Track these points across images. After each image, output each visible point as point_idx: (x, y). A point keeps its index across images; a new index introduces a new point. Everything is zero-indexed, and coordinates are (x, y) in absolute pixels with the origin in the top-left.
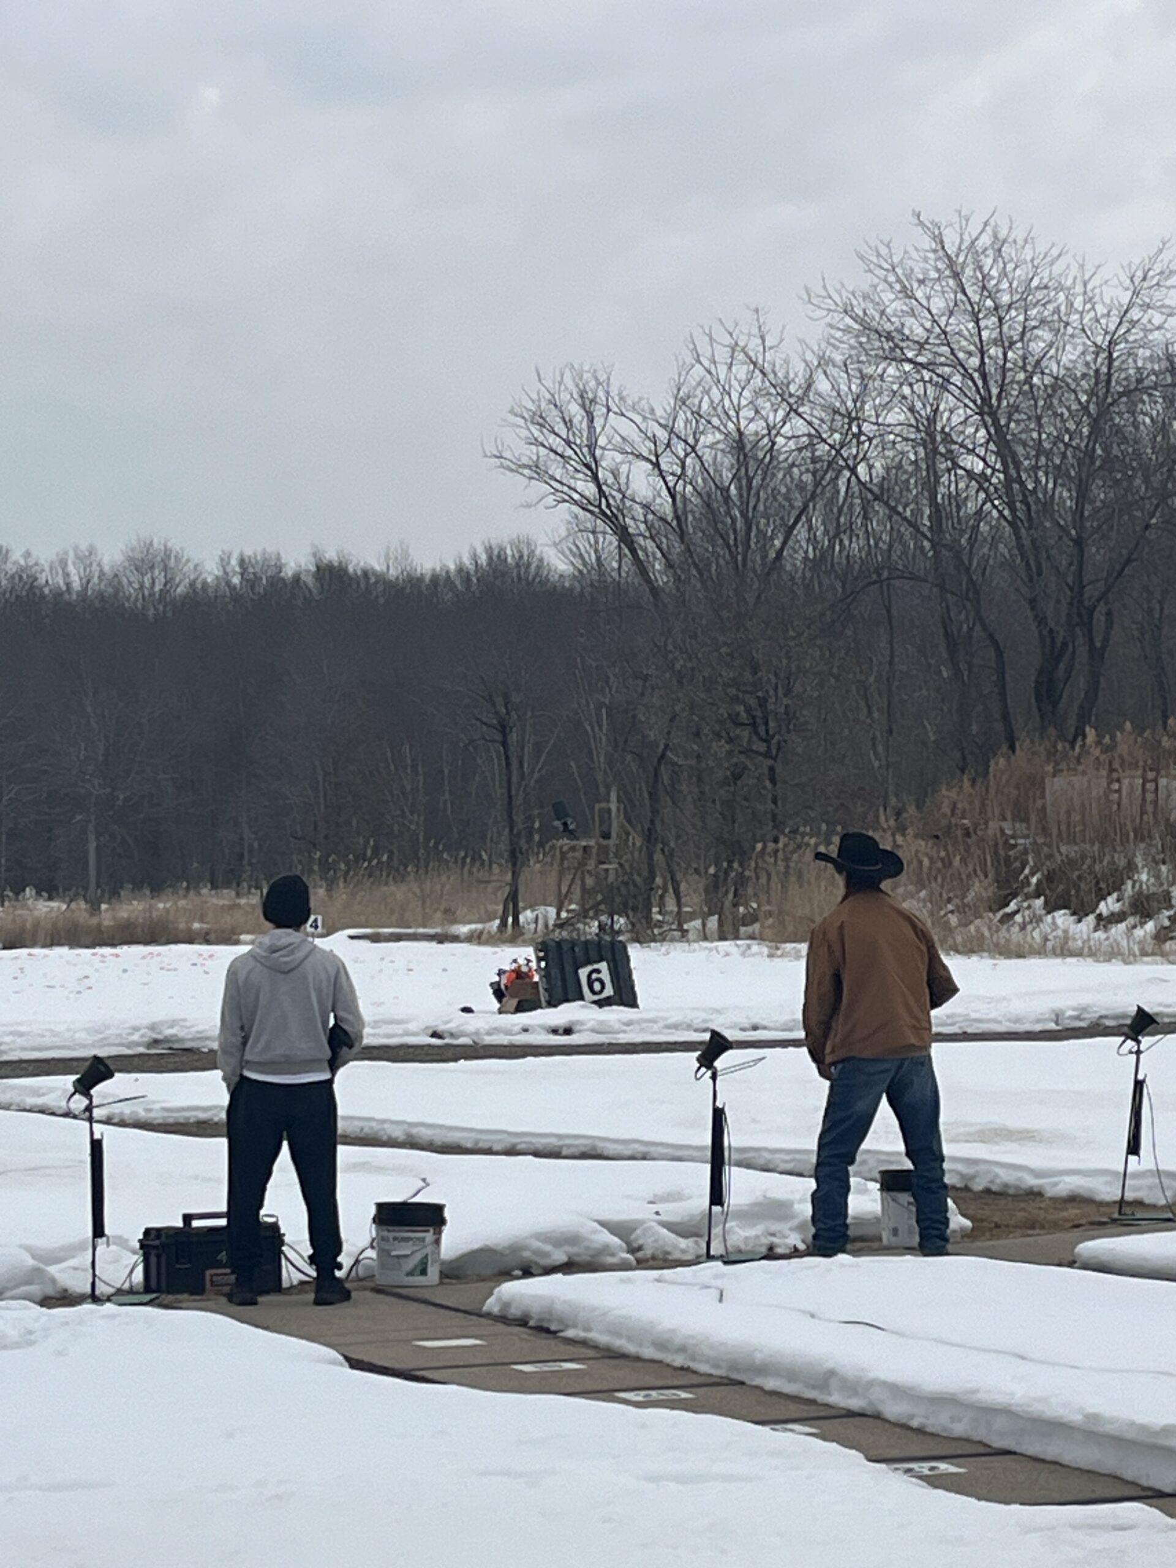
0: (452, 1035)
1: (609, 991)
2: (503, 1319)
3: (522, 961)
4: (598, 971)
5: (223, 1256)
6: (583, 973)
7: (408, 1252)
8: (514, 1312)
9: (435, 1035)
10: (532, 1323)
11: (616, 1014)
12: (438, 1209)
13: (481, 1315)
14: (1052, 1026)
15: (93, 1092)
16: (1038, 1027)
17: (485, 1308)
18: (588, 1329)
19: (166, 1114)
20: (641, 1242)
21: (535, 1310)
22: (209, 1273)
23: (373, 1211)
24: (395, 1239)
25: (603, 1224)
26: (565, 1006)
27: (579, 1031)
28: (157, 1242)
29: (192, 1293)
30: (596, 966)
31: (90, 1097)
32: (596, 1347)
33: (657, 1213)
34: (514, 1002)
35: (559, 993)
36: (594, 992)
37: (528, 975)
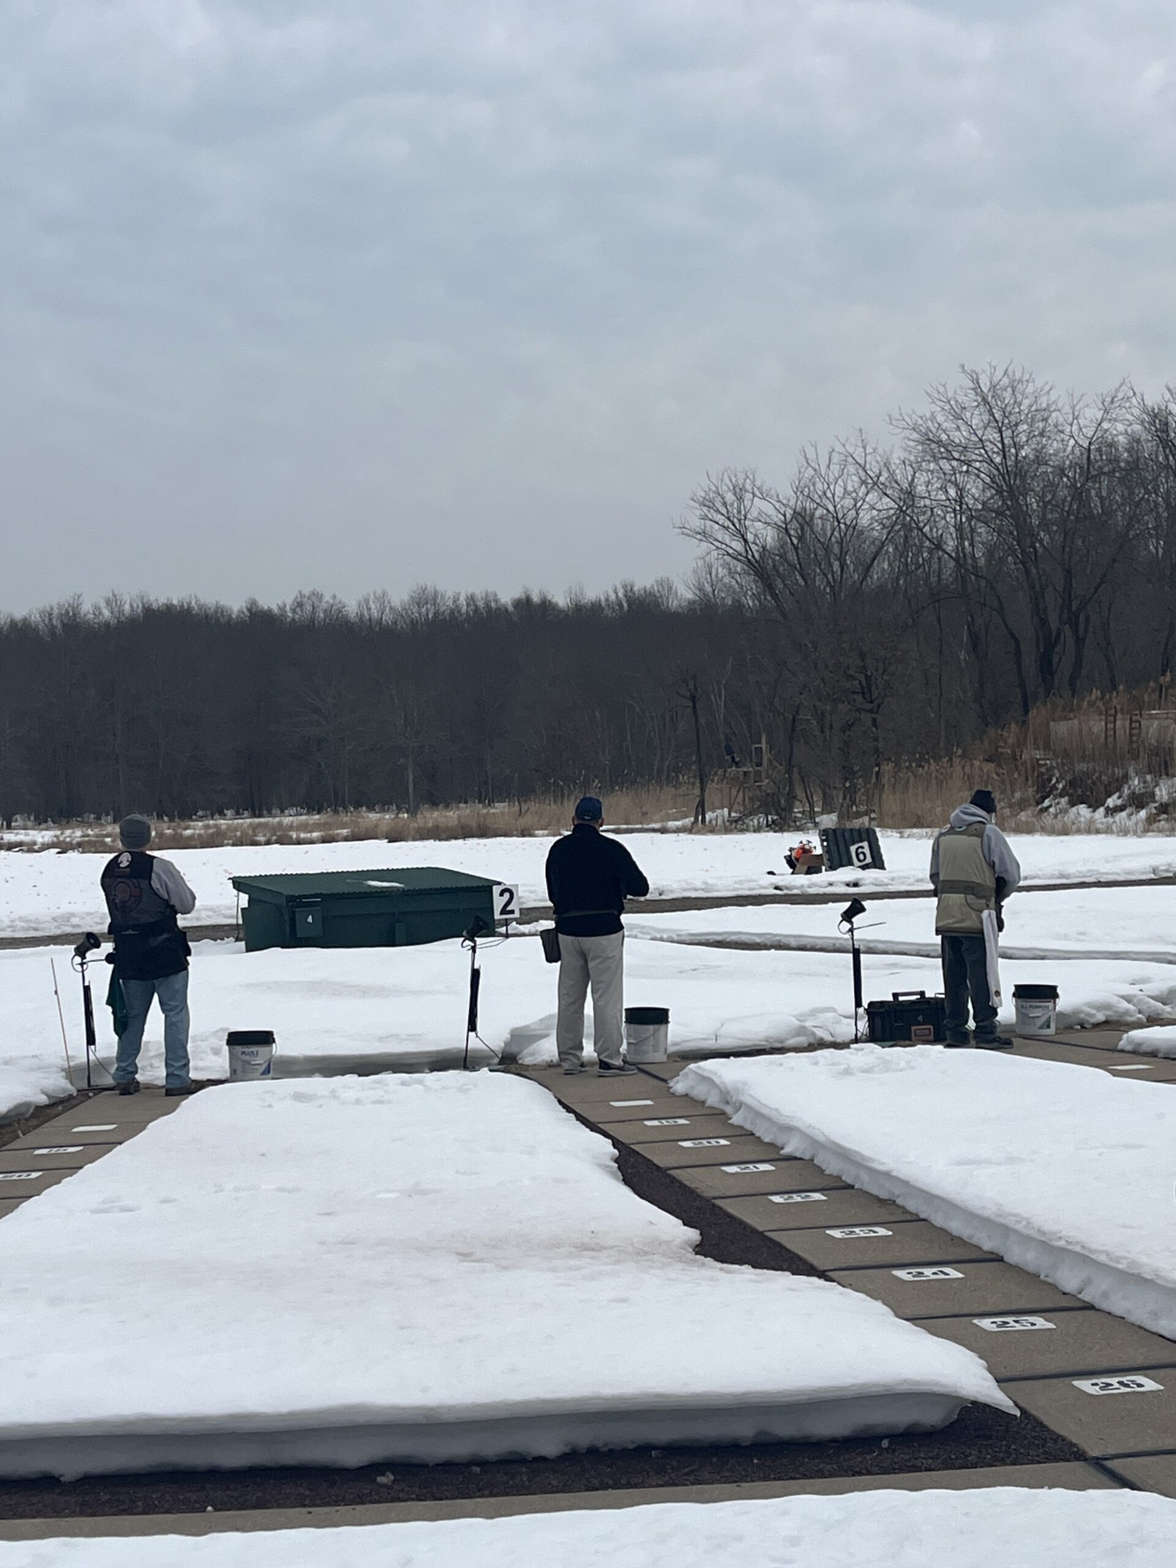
0: (787, 888)
1: (869, 860)
3: (804, 842)
4: (862, 847)
5: (921, 1018)
6: (853, 849)
9: (777, 888)
11: (873, 874)
12: (1054, 988)
13: (1118, 1051)
17: (1119, 1047)
22: (913, 1028)
23: (1013, 990)
24: (1031, 1006)
26: (841, 870)
27: (865, 885)
28: (879, 1010)
29: (905, 1040)
30: (860, 844)
31: (851, 923)
35: (836, 862)
36: (859, 860)
37: (809, 851)
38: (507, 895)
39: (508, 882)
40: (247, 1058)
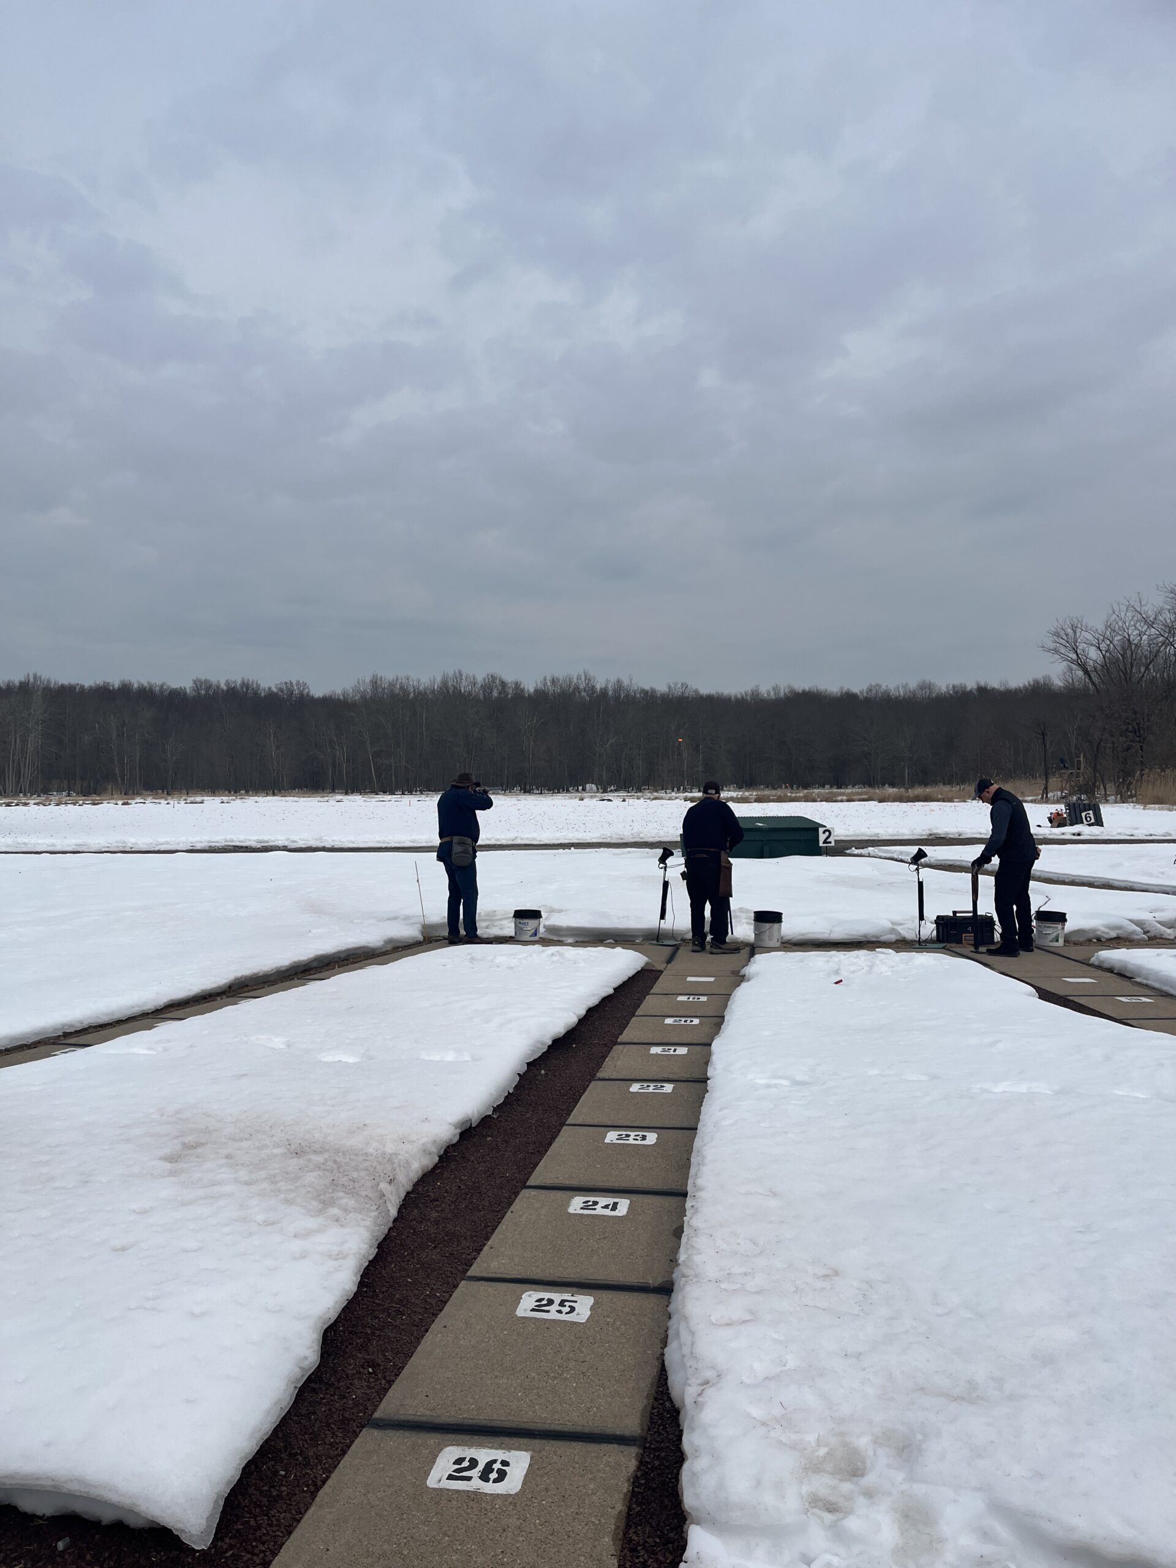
1: (1093, 821)
2: (1100, 967)
3: (1059, 810)
4: (1089, 814)
5: (970, 929)
6: (1083, 814)
7: (1050, 932)
8: (1106, 965)
10: (1115, 971)
11: (1096, 830)
12: (1063, 914)
13: (1090, 965)
17: (1090, 962)
18: (1147, 979)
19: (937, 862)
20: (1148, 929)
21: (1117, 966)
22: (964, 935)
24: (1044, 926)
25: (1131, 921)
26: (1076, 826)
27: (1083, 835)
28: (942, 922)
29: (957, 943)
30: (1088, 812)
32: (1154, 988)
33: (1154, 917)
34: (1057, 824)
35: (1074, 821)
36: (1087, 821)
37: (1061, 815)
38: (827, 833)
39: (828, 827)
40: (522, 926)
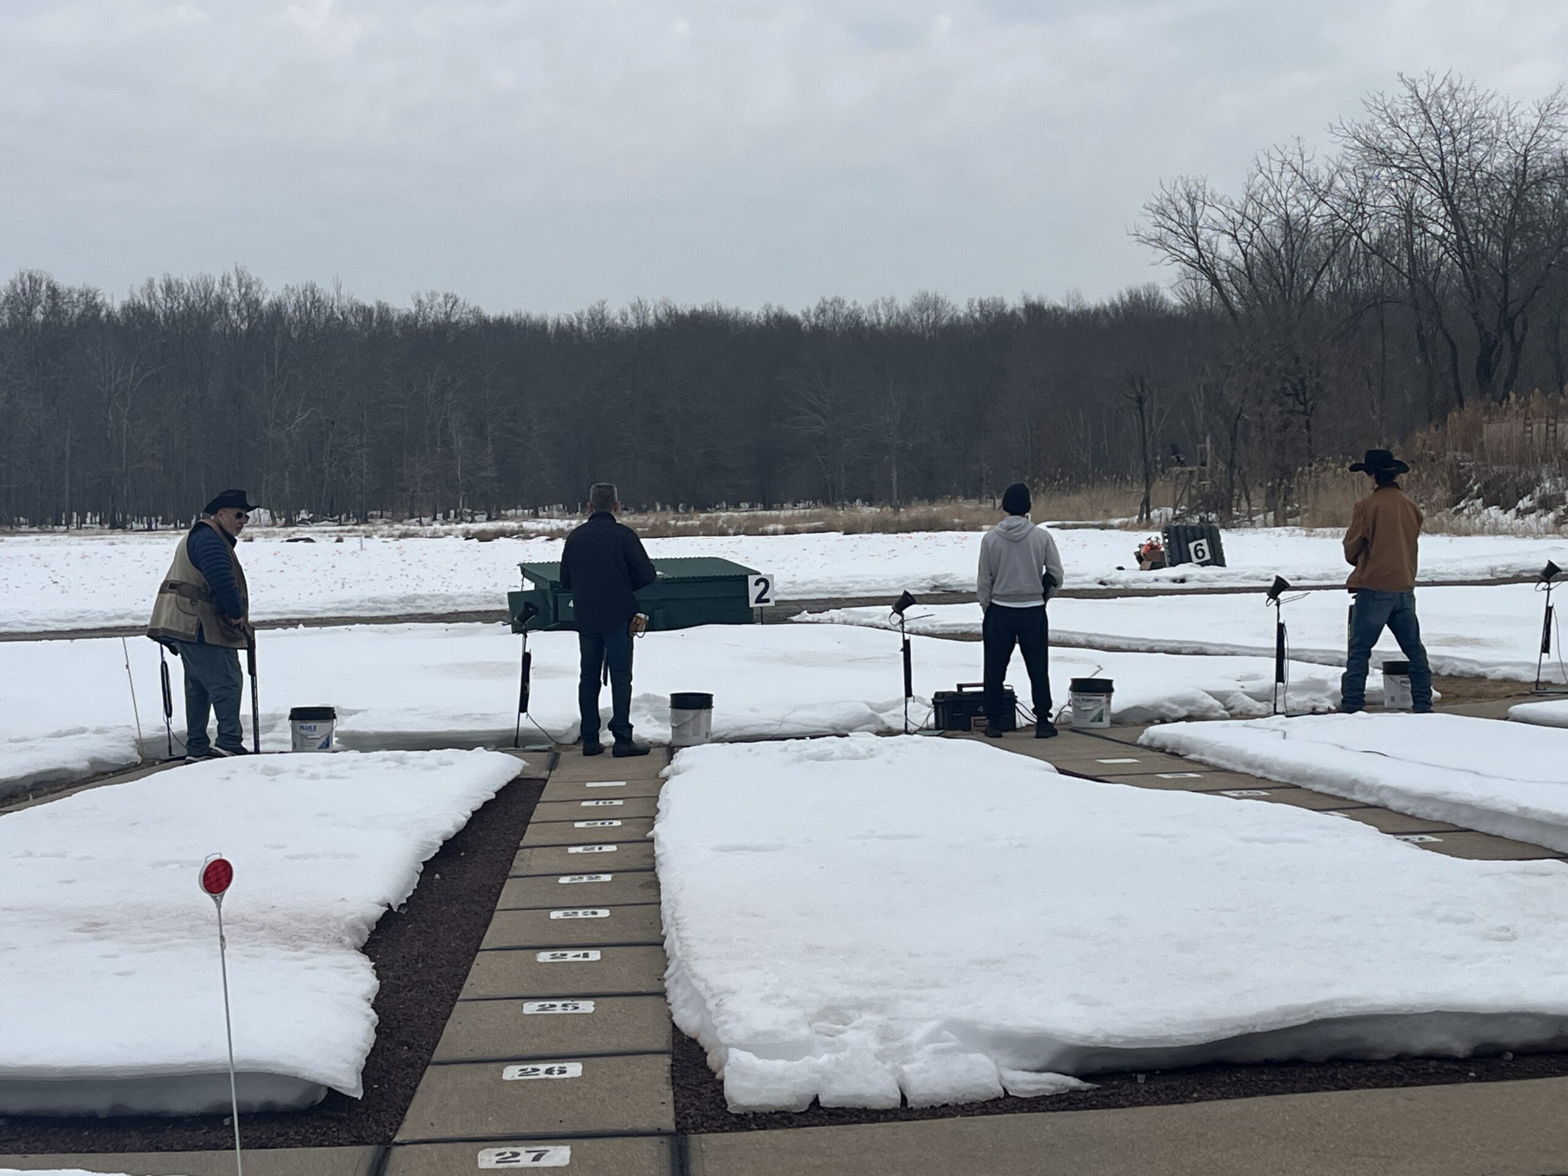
0: (1111, 583)
1: (1208, 557)
2: (1150, 748)
3: (1153, 539)
4: (1201, 545)
6: (1192, 546)
7: (1091, 708)
8: (1156, 744)
9: (1102, 583)
10: (1168, 750)
11: (1212, 571)
12: (1110, 682)
13: (1137, 746)
14: (1488, 577)
15: (904, 612)
16: (1480, 578)
17: (1139, 741)
18: (1202, 754)
19: (943, 628)
20: (1232, 704)
21: (1170, 743)
22: (973, 719)
23: (1070, 683)
24: (1083, 700)
25: (1210, 693)
26: (1180, 566)
27: (1190, 581)
28: (942, 701)
29: (964, 730)
30: (1200, 542)
31: (902, 615)
32: (1208, 765)
33: (1242, 687)
34: (1149, 563)
35: (1177, 558)
36: (1198, 557)
37: (1157, 548)
38: (762, 585)
39: (764, 573)
40: (304, 732)
